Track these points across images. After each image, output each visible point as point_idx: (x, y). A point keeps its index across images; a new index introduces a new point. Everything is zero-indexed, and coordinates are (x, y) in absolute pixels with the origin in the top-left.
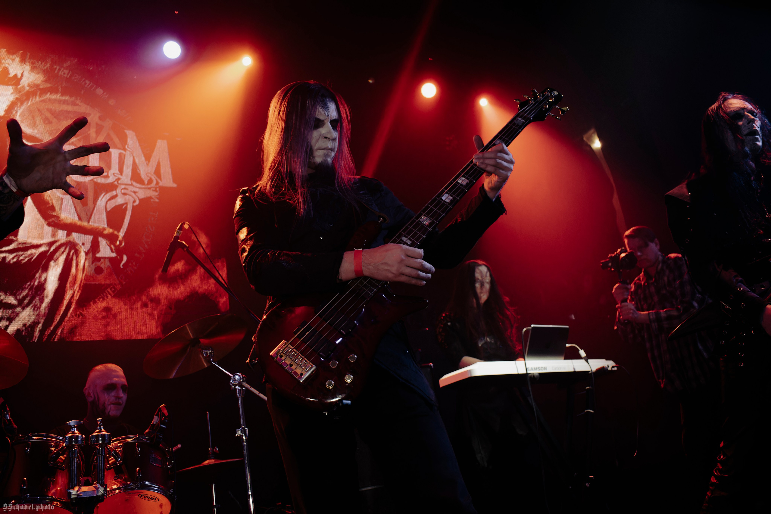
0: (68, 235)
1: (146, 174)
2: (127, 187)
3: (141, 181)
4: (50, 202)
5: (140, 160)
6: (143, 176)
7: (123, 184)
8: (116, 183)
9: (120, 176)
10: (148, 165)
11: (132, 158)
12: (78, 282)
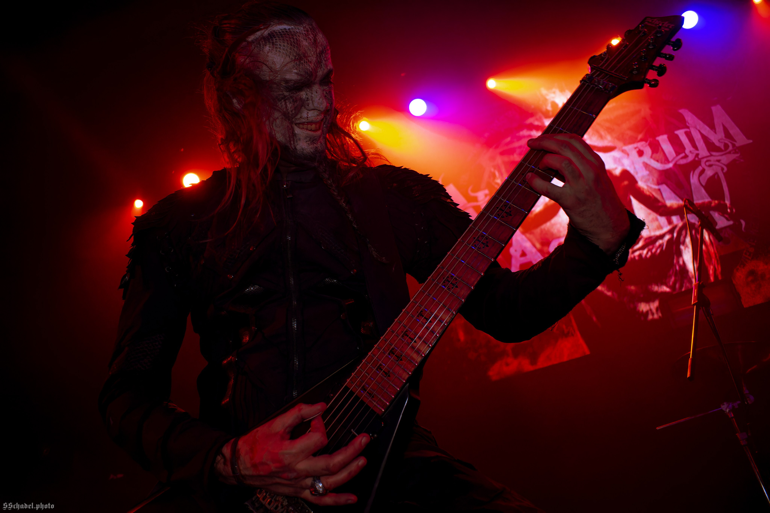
0: (682, 218)
1: (719, 141)
2: (708, 159)
3: (717, 149)
4: (651, 195)
5: (706, 130)
6: (717, 144)
7: (703, 158)
8: (697, 159)
9: (697, 152)
10: (715, 132)
11: (698, 132)
12: (713, 256)
